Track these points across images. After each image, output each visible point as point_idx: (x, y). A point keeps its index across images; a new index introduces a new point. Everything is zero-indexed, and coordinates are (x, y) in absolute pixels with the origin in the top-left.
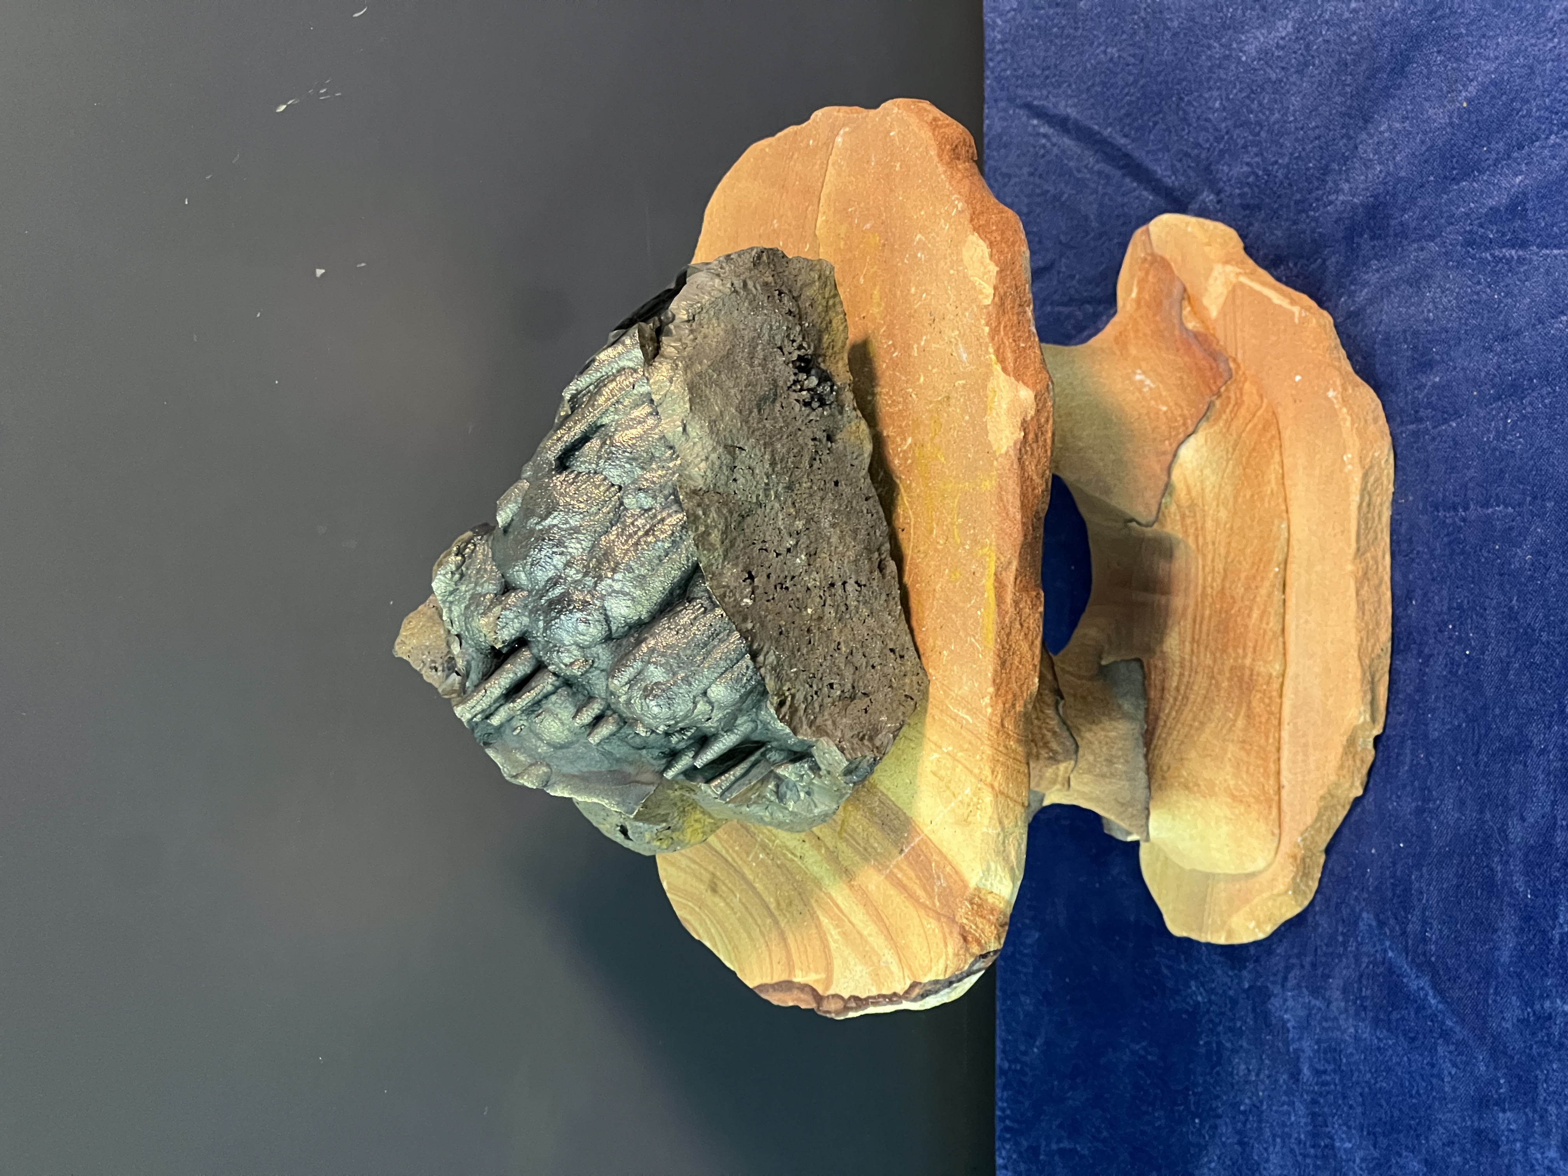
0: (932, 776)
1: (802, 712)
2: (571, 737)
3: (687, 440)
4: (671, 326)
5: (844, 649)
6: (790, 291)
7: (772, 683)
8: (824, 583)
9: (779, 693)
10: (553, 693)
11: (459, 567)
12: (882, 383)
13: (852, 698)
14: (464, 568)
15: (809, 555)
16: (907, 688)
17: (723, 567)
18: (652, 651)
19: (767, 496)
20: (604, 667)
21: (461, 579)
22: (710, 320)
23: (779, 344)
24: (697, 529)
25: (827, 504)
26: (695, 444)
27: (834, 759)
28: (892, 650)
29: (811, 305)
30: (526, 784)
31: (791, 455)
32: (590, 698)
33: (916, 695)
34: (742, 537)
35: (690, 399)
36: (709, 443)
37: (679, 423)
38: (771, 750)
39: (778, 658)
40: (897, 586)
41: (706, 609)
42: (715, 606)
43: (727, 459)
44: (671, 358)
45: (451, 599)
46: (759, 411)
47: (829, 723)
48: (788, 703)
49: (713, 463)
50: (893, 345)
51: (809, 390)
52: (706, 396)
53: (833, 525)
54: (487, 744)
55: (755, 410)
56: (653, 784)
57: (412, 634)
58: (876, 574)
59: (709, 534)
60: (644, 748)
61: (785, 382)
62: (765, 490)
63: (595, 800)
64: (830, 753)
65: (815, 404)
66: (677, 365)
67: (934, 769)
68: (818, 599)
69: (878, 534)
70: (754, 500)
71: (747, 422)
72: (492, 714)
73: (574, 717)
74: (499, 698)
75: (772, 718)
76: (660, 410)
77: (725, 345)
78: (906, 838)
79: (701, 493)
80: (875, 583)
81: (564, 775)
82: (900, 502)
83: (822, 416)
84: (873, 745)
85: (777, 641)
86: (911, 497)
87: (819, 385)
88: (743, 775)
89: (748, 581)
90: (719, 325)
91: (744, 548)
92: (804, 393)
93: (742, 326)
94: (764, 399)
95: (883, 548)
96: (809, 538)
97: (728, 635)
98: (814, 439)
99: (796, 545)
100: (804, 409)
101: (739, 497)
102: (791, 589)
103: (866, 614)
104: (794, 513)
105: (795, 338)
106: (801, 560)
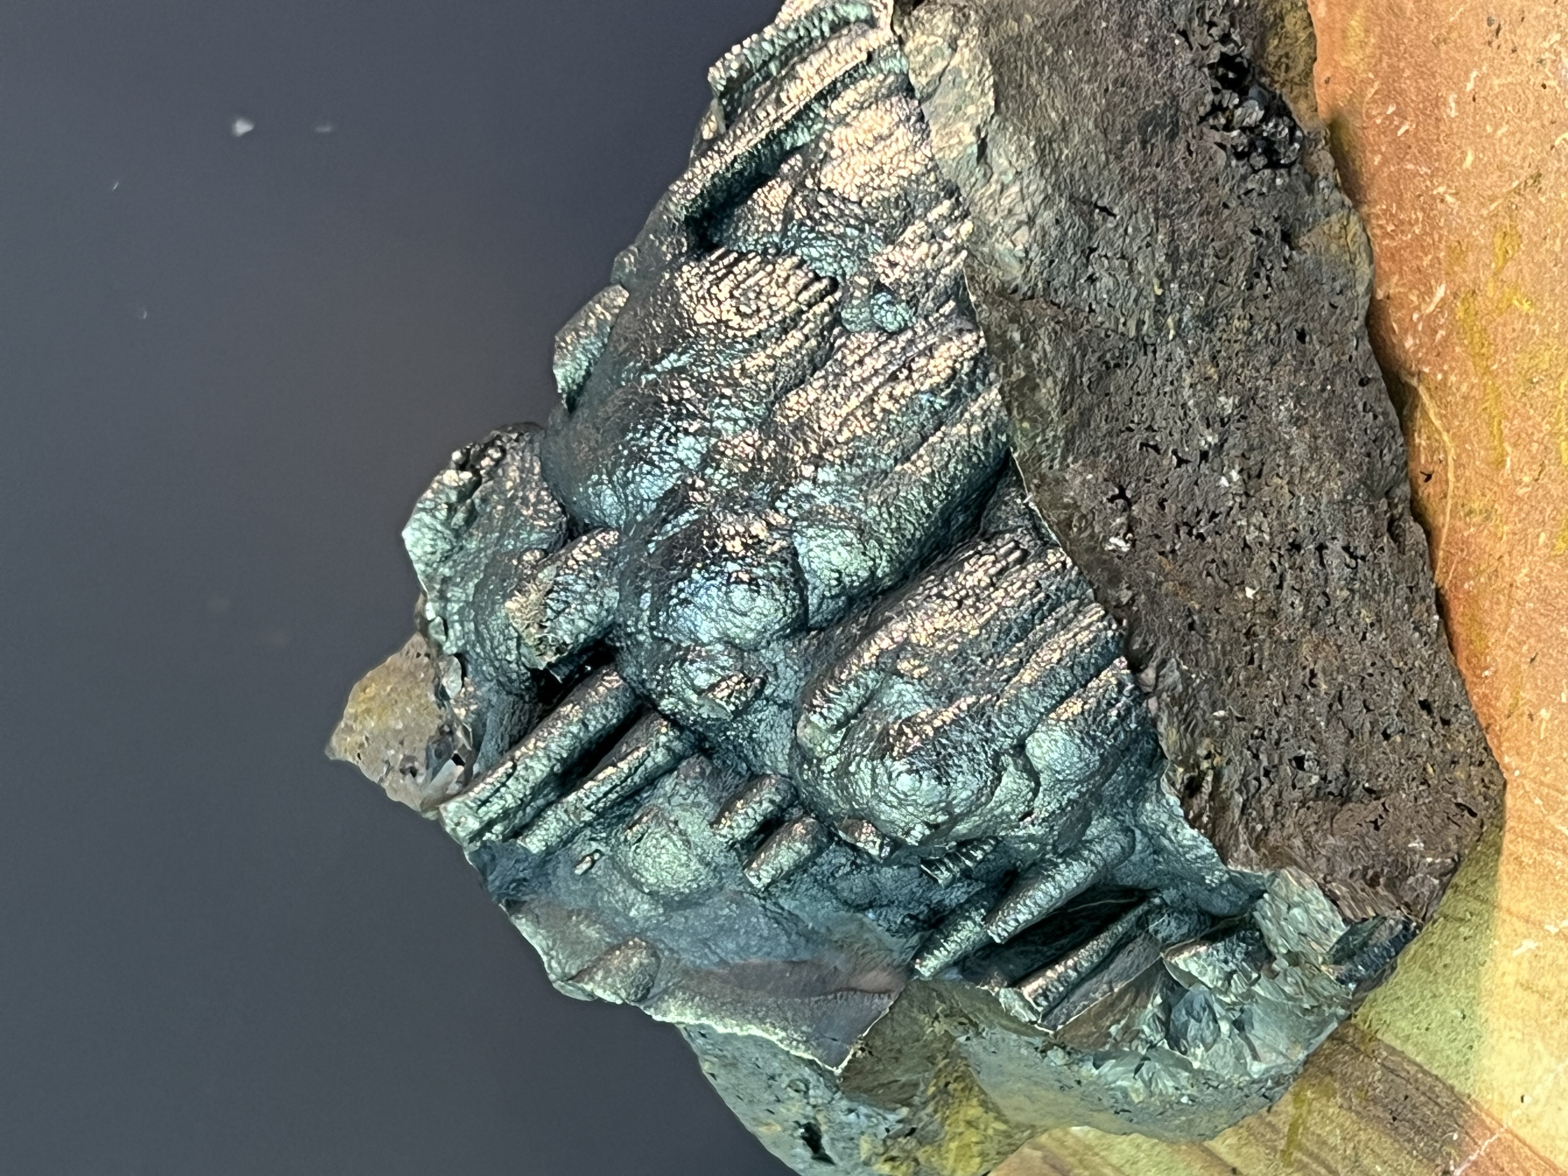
0: (1519, 991)
1: (1237, 812)
2: (706, 879)
3: (987, 178)
5: (1323, 687)
7: (1174, 736)
8: (1278, 540)
9: (1189, 761)
10: (668, 770)
11: (464, 496)
13: (1344, 798)
14: (476, 500)
15: (1246, 474)
16: (1460, 789)
17: (1064, 467)
18: (902, 648)
20: (786, 695)
21: (468, 522)
23: (1181, 25)
24: (1008, 372)
25: (1284, 372)
26: (1004, 188)
27: (1311, 919)
28: (1425, 705)
30: (599, 993)
31: (1211, 251)
32: (755, 778)
33: (1482, 806)
34: (1104, 409)
35: (995, 85)
36: (1036, 185)
37: (970, 138)
38: (1159, 910)
39: (1186, 678)
41: (1025, 553)
42: (1047, 544)
43: (1075, 226)
44: (952, 5)
45: (446, 571)
46: (1144, 143)
47: (1298, 842)
48: (1207, 788)
49: (1045, 234)
50: (1397, 112)
51: (1244, 128)
52: (1030, 87)
53: (1296, 421)
54: (515, 905)
55: (1135, 142)
56: (887, 992)
57: (368, 711)
58: (1386, 540)
59: (1035, 388)
60: (871, 905)
61: (1195, 104)
62: (1156, 312)
63: (755, 1030)
64: (1303, 904)
65: (1259, 161)
66: (967, 17)
67: (1525, 975)
68: (1268, 572)
69: (1387, 458)
70: (1133, 333)
71: (1119, 158)
72: (528, 824)
73: (714, 826)
74: (545, 783)
75: (1172, 817)
76: (927, 109)
78: (1458, 1145)
79: (1017, 297)
80: (1385, 558)
81: (686, 972)
83: (1272, 186)
84: (1399, 898)
85: (1186, 643)
86: (1447, 405)
87: (1265, 120)
88: (1097, 969)
89: (1120, 503)
91: (1109, 433)
92: (1235, 133)
94: (1152, 122)
95: (1398, 493)
96: (1246, 436)
97: (1077, 611)
98: (1257, 232)
99: (1219, 447)
100: (1234, 162)
101: (1100, 319)
102: (1209, 540)
103: (1368, 621)
104: (1216, 377)
105: (1215, 19)
106: (1230, 480)
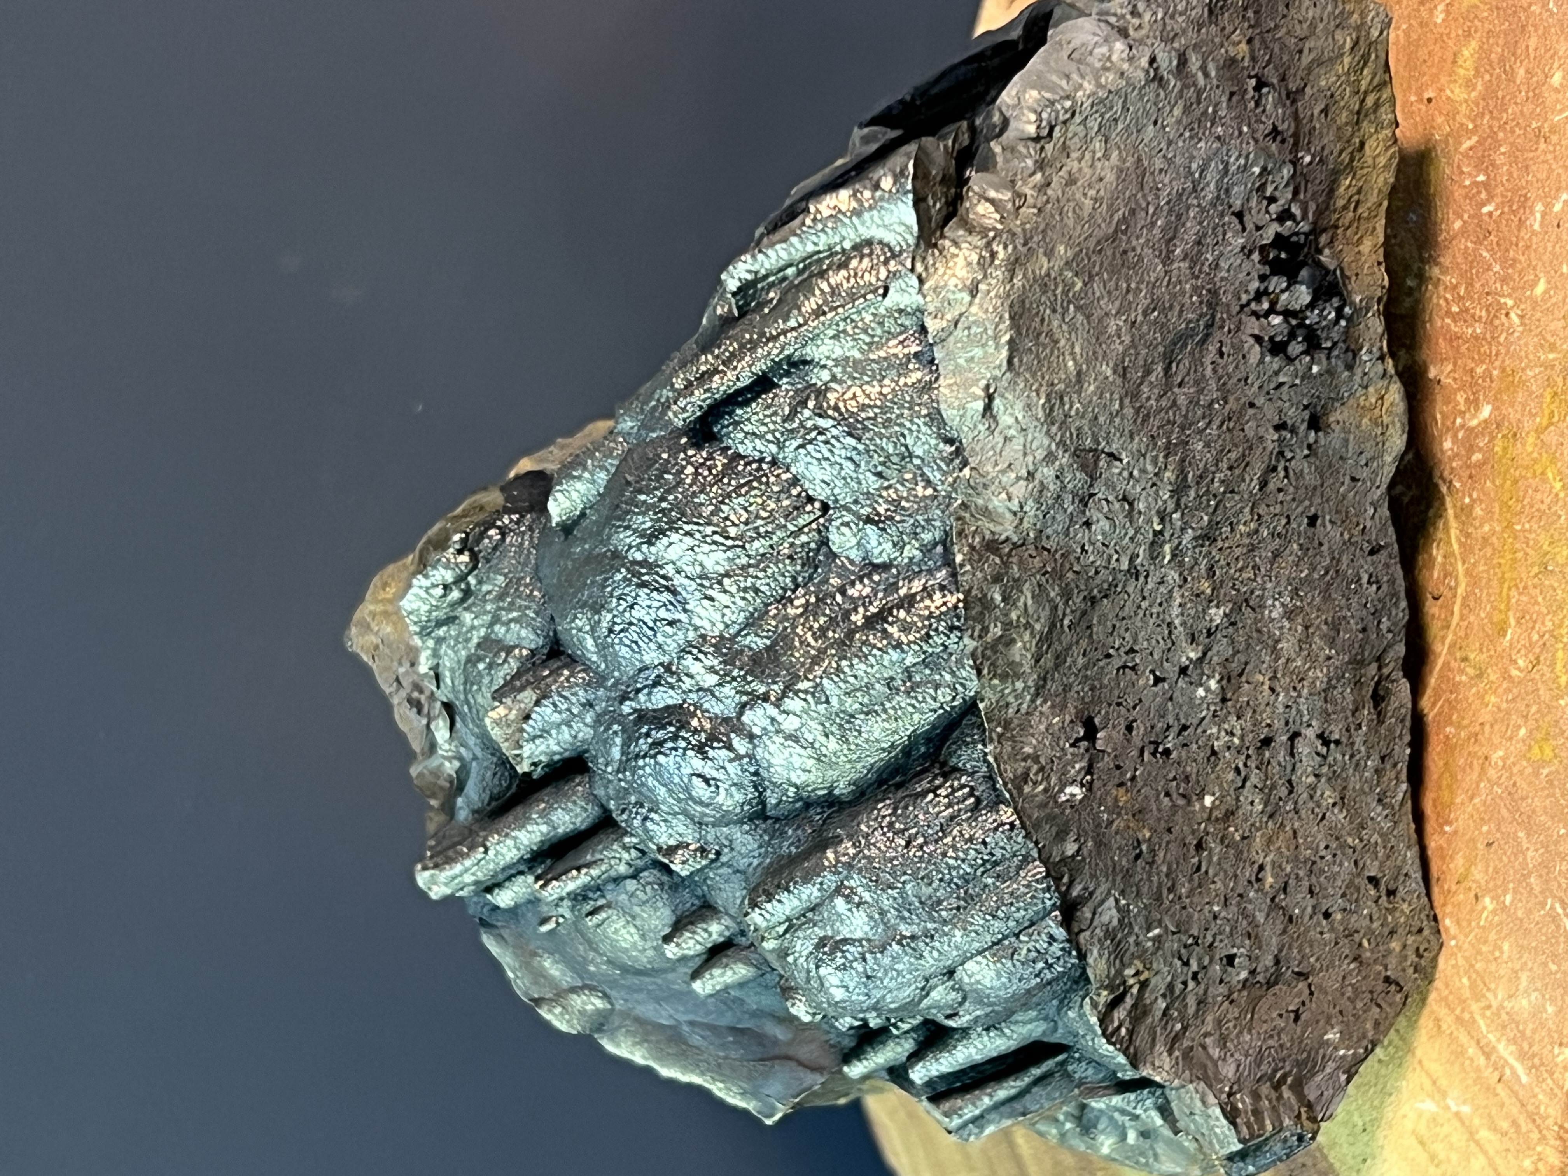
0: (1415, 1143)
1: (1159, 1014)
3: (991, 431)
4: (996, 147)
5: (1270, 880)
6: (1283, 79)
7: (1102, 965)
8: (1249, 739)
9: (1115, 983)
10: (631, 878)
11: (461, 578)
12: (1446, 260)
13: (1271, 985)
14: (472, 580)
15: (1226, 678)
16: (1392, 962)
17: (1031, 712)
19: (1154, 554)
21: (463, 600)
22: (1087, 140)
23: (1237, 206)
24: (985, 630)
25: (1285, 567)
26: (1007, 440)
28: (1373, 880)
29: (1325, 111)
30: (556, 1022)
31: (1224, 465)
32: (707, 907)
34: (1084, 643)
35: (1011, 342)
36: (1041, 442)
37: (977, 390)
38: (1076, 1062)
39: (1123, 912)
40: (1407, 738)
41: (978, 801)
42: (998, 801)
43: (1076, 479)
44: (984, 231)
45: (440, 635)
46: (1167, 369)
48: (1129, 1001)
49: (1043, 487)
50: (1486, 185)
51: (1287, 314)
52: (1050, 334)
53: (1289, 614)
54: (483, 931)
58: (1367, 713)
59: (1013, 641)
62: (1153, 544)
63: (697, 1080)
65: (1296, 348)
66: (993, 255)
67: (1422, 1129)
68: (1231, 776)
70: (1125, 566)
71: (1135, 396)
72: (499, 885)
73: (667, 939)
74: (514, 863)
75: (1090, 1028)
76: (938, 354)
77: (1112, 213)
79: (1006, 549)
80: (1360, 735)
81: (638, 1021)
82: (1440, 535)
83: (1307, 375)
84: (1302, 1100)
86: (1468, 535)
87: (1311, 306)
88: (1012, 1101)
89: (1085, 744)
90: (1106, 156)
91: (1086, 667)
92: (1276, 320)
93: (1159, 163)
94: (1182, 338)
95: (1391, 655)
96: (1232, 642)
97: (1020, 868)
98: (1280, 427)
99: (1201, 660)
100: (1268, 359)
101: (1091, 559)
102: (1174, 755)
103: (1331, 801)
104: (1209, 591)
105: (1277, 194)
106: (1208, 690)
